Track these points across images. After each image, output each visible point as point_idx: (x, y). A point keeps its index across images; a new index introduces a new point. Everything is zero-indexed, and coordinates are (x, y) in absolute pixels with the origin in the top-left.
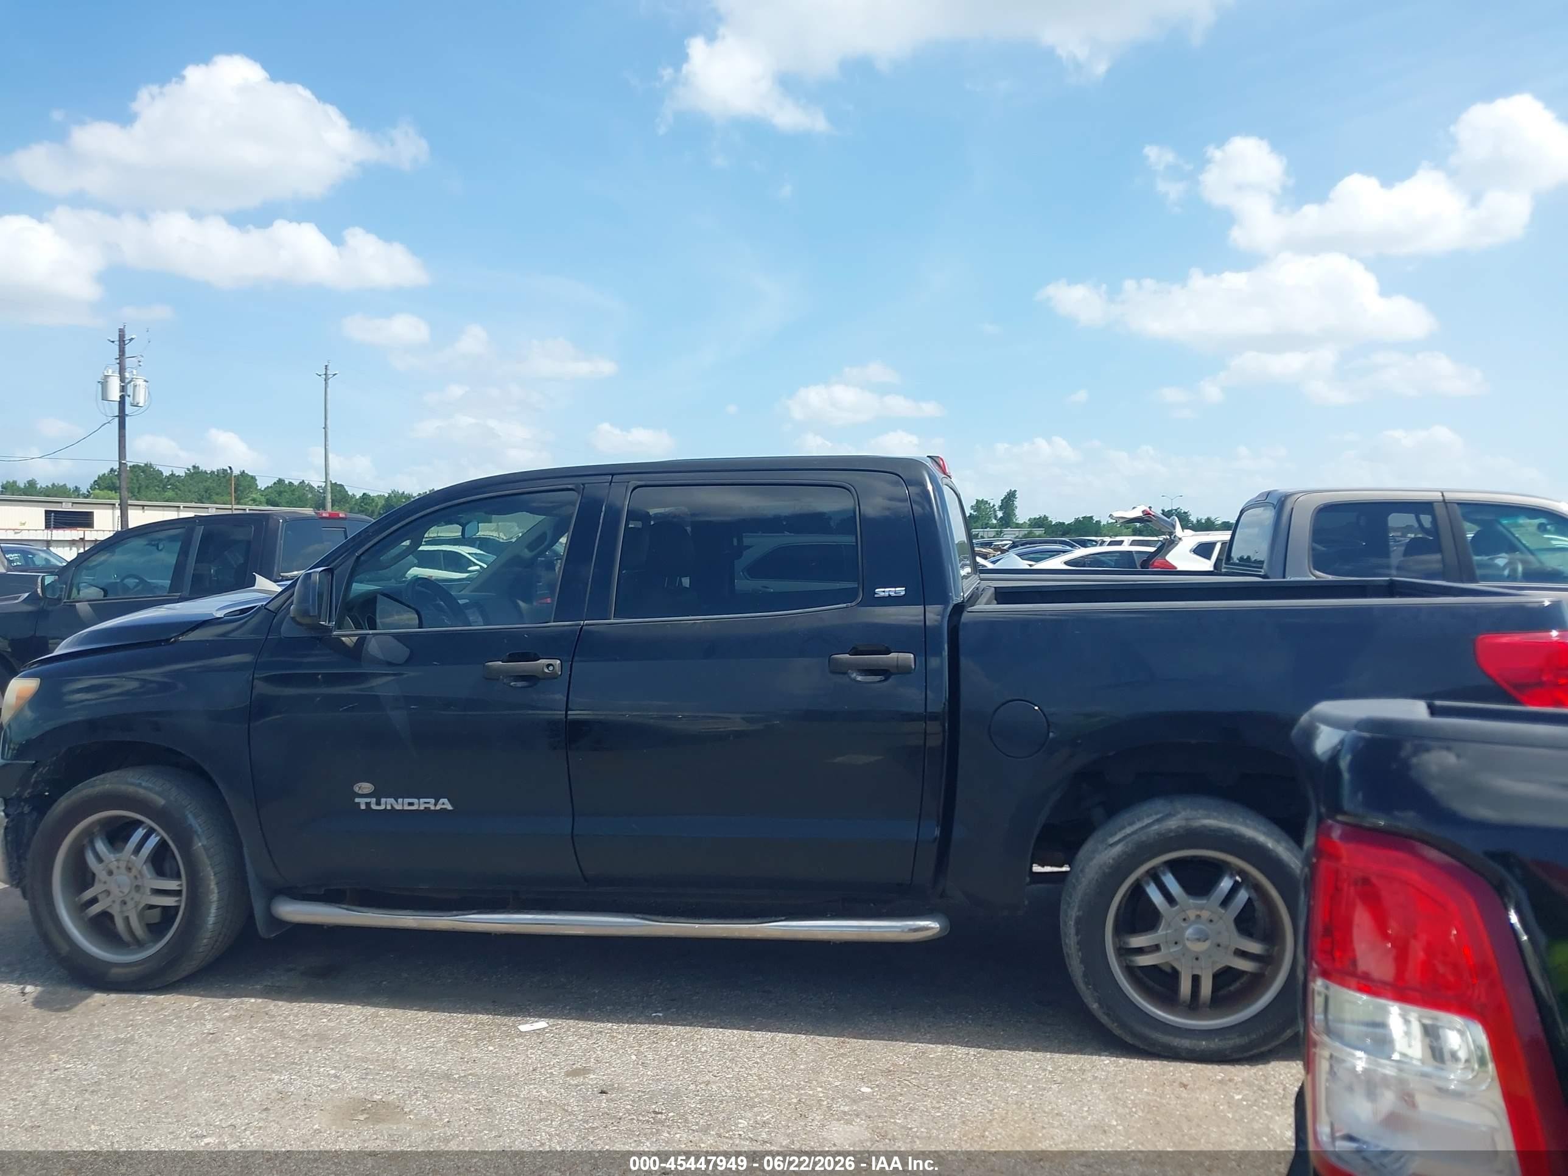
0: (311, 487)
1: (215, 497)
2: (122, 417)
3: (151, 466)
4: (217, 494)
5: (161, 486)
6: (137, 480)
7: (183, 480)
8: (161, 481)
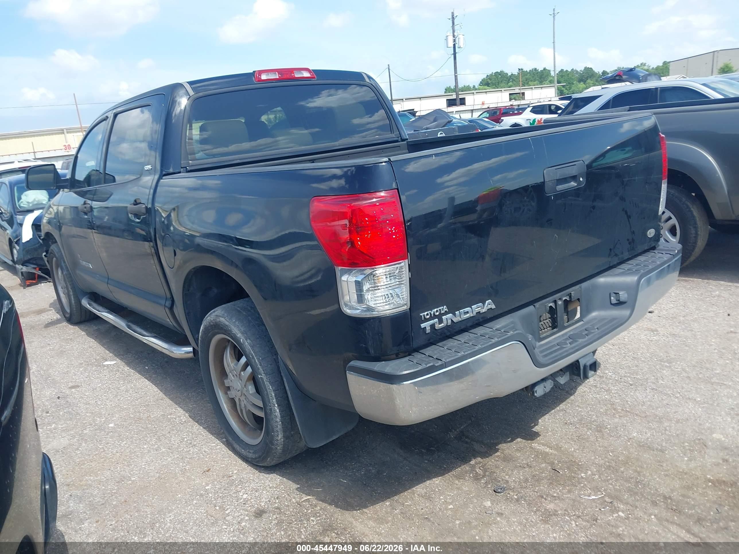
0: (577, 71)
1: (530, 83)
2: (455, 54)
3: (503, 72)
4: (531, 81)
5: (507, 80)
6: (497, 79)
7: (516, 76)
8: (507, 78)
